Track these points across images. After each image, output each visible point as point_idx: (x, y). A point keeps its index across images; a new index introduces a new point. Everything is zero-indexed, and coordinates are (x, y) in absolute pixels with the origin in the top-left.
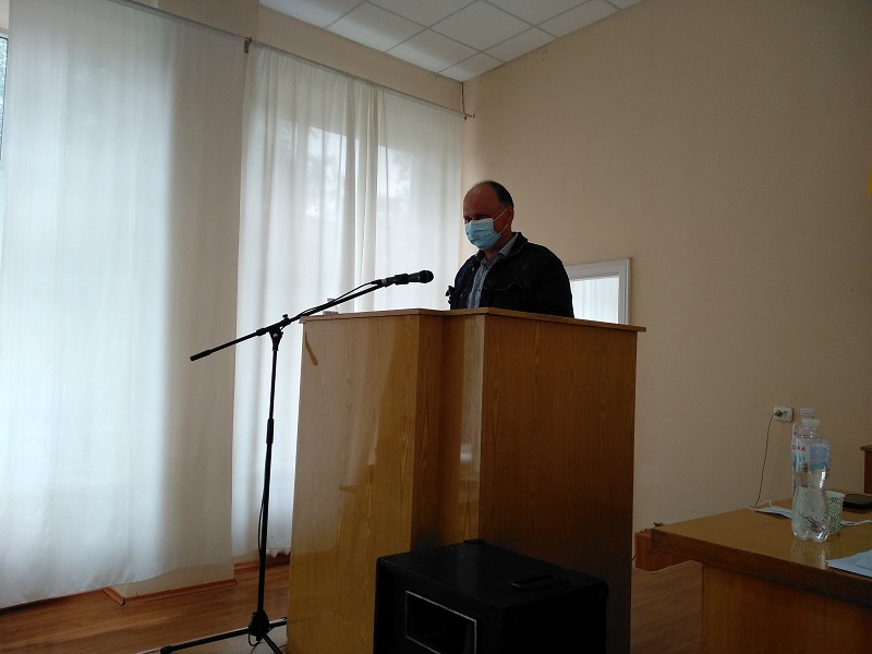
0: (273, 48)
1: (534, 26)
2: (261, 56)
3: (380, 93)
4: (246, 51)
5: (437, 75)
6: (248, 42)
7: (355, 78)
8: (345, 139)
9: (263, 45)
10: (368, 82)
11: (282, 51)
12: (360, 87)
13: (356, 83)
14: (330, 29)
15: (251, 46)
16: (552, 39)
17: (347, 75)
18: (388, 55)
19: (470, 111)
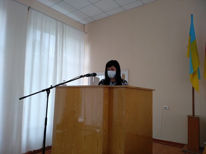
0: (36, 10)
1: (104, 12)
2: (32, 12)
3: (64, 25)
4: (28, 10)
5: (78, 22)
6: (29, 8)
7: (58, 20)
8: (55, 37)
9: (33, 9)
10: (61, 22)
11: (39, 11)
12: (59, 23)
13: (58, 22)
14: (51, 7)
15: (30, 9)
16: (108, 16)
17: (56, 19)
18: (66, 16)
19: (86, 31)
